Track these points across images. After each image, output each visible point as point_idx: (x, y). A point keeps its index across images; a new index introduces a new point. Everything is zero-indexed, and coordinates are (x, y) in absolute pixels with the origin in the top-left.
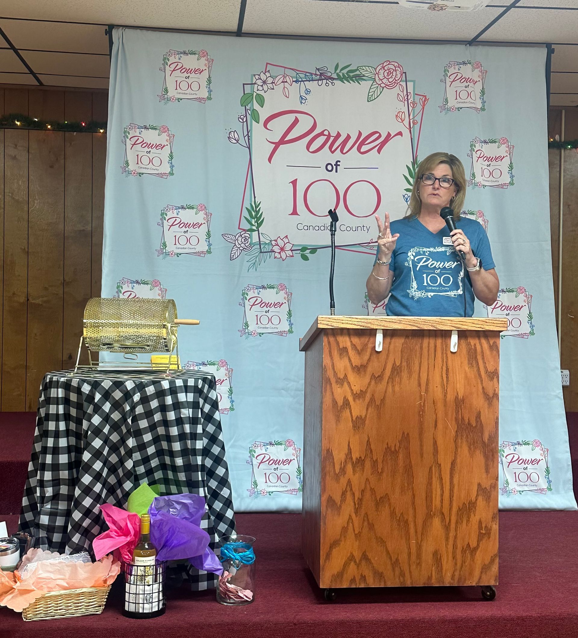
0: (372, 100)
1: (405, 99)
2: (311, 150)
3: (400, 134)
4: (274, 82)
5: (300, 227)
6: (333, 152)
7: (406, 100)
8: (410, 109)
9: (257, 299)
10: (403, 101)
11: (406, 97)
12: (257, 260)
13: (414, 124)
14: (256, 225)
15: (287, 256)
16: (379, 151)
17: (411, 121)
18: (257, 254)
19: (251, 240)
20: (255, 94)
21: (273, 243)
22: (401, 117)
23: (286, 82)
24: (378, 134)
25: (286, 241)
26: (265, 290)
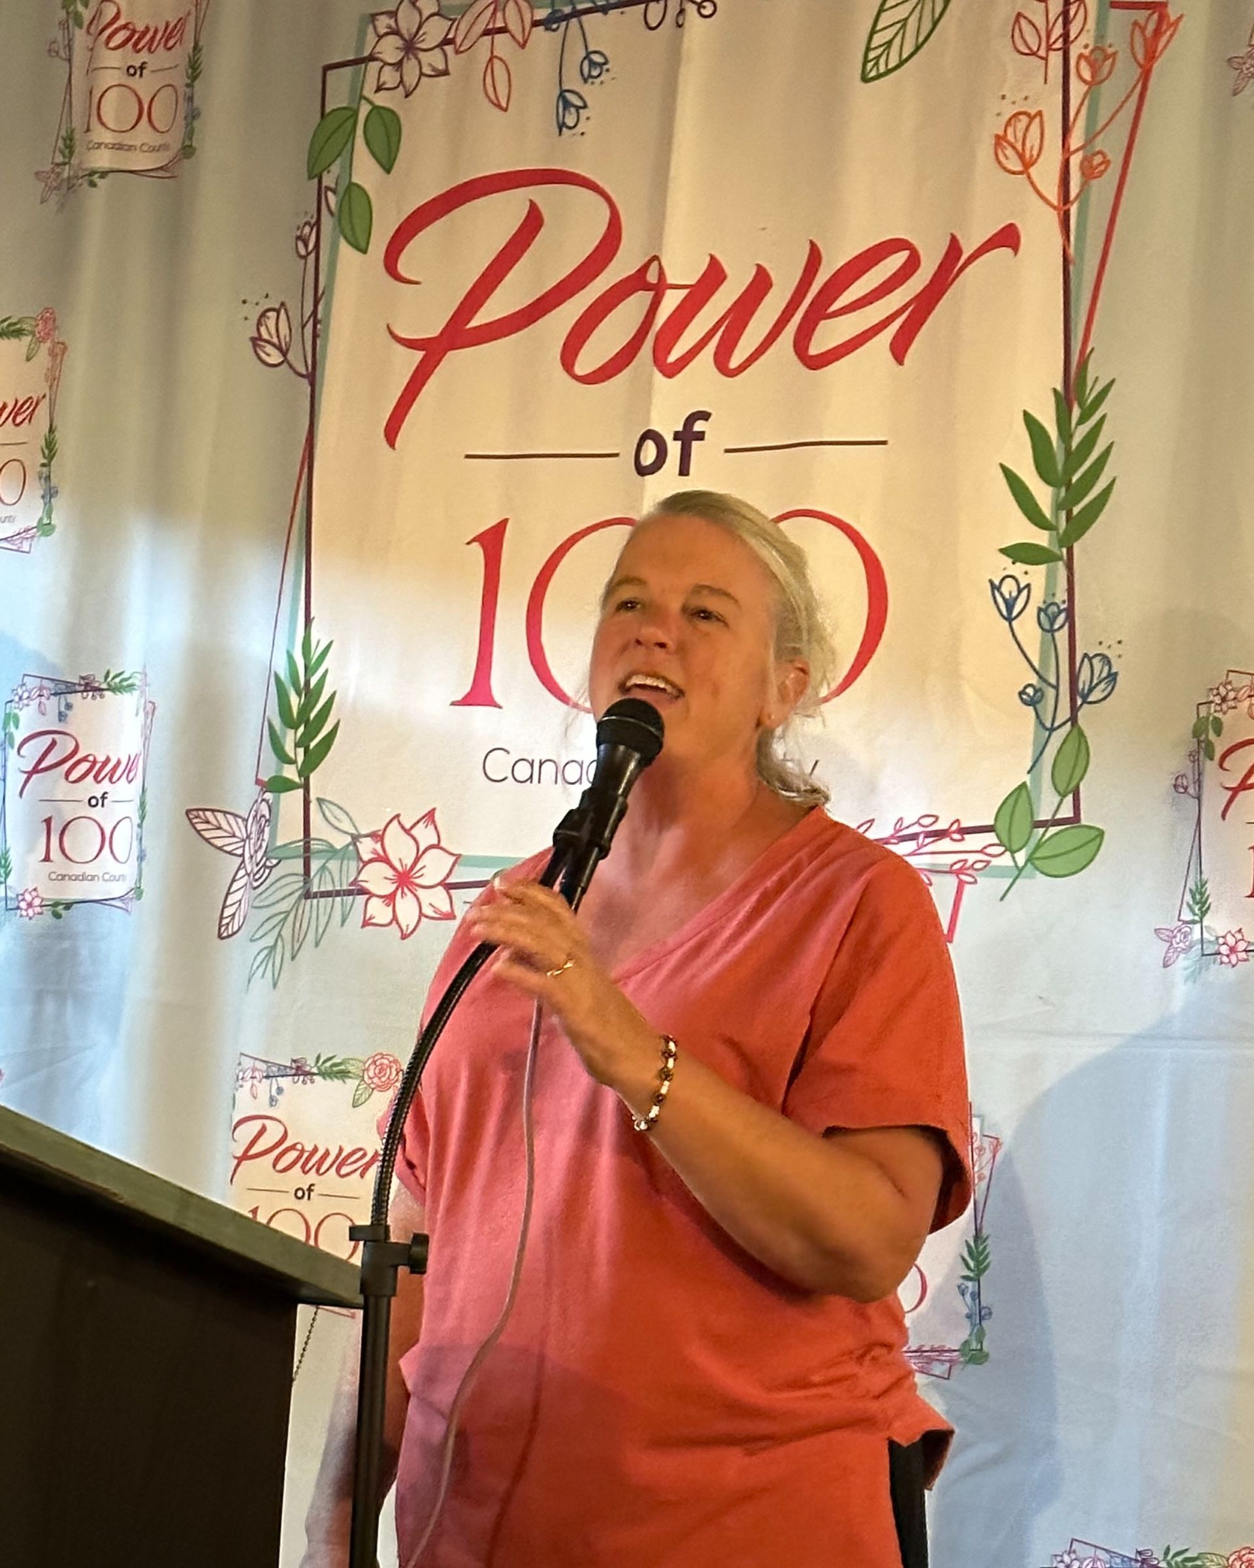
0: (889, 71)
1: (1052, 40)
2: (581, 368)
3: (1008, 238)
4: (450, 36)
5: (499, 765)
6: (671, 371)
7: (1059, 45)
8: (1077, 90)
9: (263, 1130)
10: (1042, 53)
11: (1058, 30)
12: (287, 933)
13: (1089, 172)
14: (300, 758)
15: (421, 914)
16: (899, 350)
17: (1075, 161)
18: (285, 906)
19: (273, 835)
20: (365, 109)
21: (367, 848)
22: (1019, 147)
23: (503, 30)
24: (902, 256)
25: (426, 835)
26: (304, 1082)
